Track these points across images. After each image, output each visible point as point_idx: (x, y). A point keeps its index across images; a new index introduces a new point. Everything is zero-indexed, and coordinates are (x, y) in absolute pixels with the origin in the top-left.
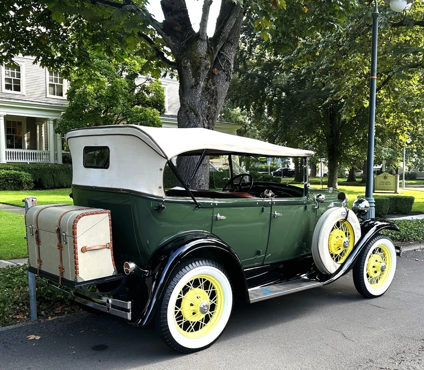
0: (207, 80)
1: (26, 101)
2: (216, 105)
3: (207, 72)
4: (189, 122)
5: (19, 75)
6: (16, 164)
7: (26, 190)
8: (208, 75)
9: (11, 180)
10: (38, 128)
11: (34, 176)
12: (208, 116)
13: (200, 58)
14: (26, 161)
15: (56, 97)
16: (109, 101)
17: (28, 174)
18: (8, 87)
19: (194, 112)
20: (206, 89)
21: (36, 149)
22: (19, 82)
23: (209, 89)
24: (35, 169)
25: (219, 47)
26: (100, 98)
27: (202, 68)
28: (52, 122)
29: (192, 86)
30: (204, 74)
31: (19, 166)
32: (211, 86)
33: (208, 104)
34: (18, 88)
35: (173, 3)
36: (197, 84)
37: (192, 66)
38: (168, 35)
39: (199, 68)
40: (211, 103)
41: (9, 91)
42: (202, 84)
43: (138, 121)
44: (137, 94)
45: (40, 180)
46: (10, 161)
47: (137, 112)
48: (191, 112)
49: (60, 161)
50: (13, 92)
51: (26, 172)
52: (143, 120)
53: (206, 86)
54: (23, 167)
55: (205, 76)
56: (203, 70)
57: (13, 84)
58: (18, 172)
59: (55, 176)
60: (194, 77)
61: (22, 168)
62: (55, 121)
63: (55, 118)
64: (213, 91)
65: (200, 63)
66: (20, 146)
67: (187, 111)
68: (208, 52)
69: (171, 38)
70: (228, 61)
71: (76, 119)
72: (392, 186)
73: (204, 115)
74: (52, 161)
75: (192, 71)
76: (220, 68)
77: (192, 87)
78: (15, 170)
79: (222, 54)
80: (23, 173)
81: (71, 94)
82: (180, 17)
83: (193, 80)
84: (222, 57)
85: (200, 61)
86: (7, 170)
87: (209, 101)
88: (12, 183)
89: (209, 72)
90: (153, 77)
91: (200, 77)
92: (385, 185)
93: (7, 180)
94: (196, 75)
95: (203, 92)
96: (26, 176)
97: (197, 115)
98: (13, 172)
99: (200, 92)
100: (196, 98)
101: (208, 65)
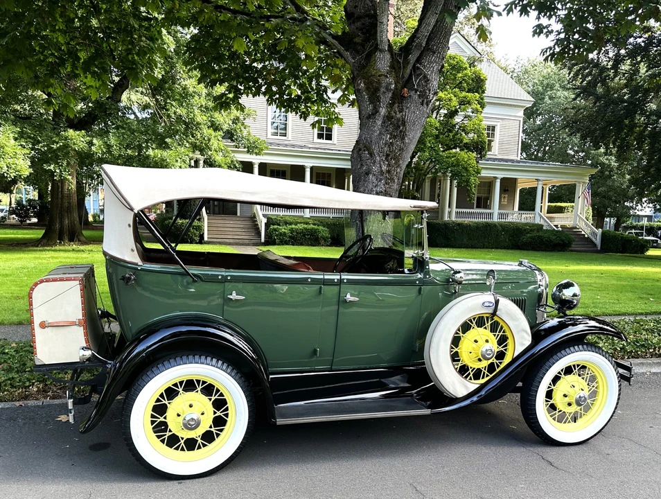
0: (391, 105)
1: (332, 150)
2: (403, 139)
3: (390, 95)
4: (362, 165)
6: (316, 219)
7: (323, 245)
8: (393, 98)
9: (308, 235)
10: (346, 180)
11: (332, 231)
12: (388, 155)
13: (379, 76)
14: (329, 215)
17: (326, 229)
18: (320, 136)
19: (369, 150)
20: (388, 118)
22: (331, 130)
23: (393, 117)
24: (334, 224)
25: (412, 58)
27: (382, 90)
29: (369, 115)
30: (386, 98)
32: (396, 114)
33: (390, 139)
34: (329, 137)
35: (356, 7)
36: (376, 111)
37: (368, 89)
38: (347, 50)
39: (377, 90)
40: (395, 137)
41: (321, 141)
42: (383, 111)
45: (338, 235)
46: (312, 215)
47: (448, 158)
48: (364, 151)
50: (325, 141)
51: (324, 227)
52: (455, 166)
53: (389, 113)
54: (323, 222)
55: (388, 100)
56: (384, 93)
57: (325, 133)
58: (316, 227)
60: (371, 102)
64: (398, 120)
65: (379, 83)
67: (360, 150)
68: (392, 67)
69: (351, 54)
73: (381, 154)
75: (368, 94)
76: (411, 88)
77: (369, 117)
78: (314, 224)
79: (418, 68)
80: (321, 228)
82: (363, 24)
83: (371, 107)
84: (418, 72)
85: (379, 80)
86: (307, 224)
87: (391, 134)
88: (309, 238)
89: (393, 93)
90: (472, 113)
91: (379, 101)
93: (304, 235)
94: (374, 99)
95: (384, 122)
96: (324, 231)
97: (371, 154)
98: (311, 226)
99: (379, 123)
100: (374, 131)
101: (391, 84)
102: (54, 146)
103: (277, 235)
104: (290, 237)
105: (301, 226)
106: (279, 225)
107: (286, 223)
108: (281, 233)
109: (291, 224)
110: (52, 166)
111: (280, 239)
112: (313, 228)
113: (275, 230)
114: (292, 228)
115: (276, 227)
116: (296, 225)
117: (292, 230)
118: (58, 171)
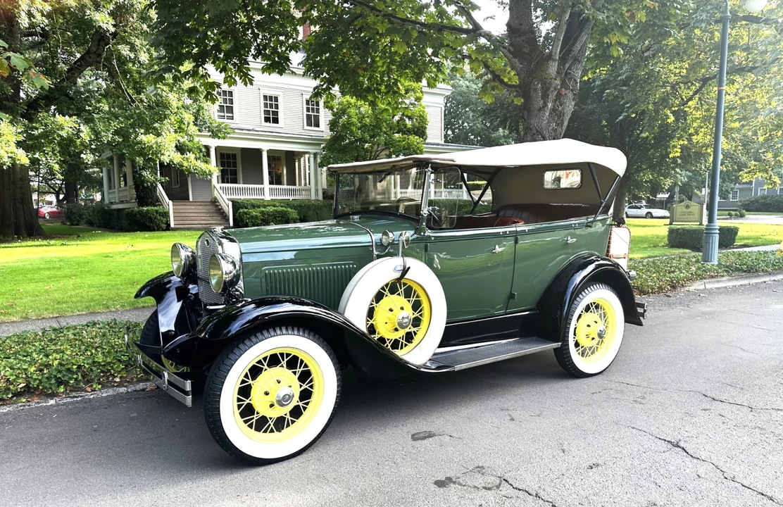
0: (555, 101)
1: (284, 133)
2: (562, 126)
3: (556, 93)
5: (277, 107)
6: (282, 201)
8: (557, 96)
9: (279, 217)
10: (297, 163)
11: (299, 213)
13: (551, 79)
14: (288, 198)
15: (313, 128)
16: (372, 130)
18: (267, 120)
19: (541, 135)
20: (554, 110)
21: (295, 185)
22: (276, 113)
23: (556, 110)
24: (300, 206)
25: (567, 65)
26: (363, 127)
27: (552, 89)
28: (312, 156)
30: (553, 95)
31: (285, 203)
32: (558, 107)
33: (556, 126)
34: (276, 121)
36: (545, 105)
37: (542, 88)
38: (515, 58)
39: (548, 89)
40: (558, 125)
41: (268, 124)
42: (550, 105)
43: (401, 151)
44: (398, 121)
45: (304, 216)
46: (274, 198)
47: (399, 141)
48: (538, 135)
49: (320, 197)
50: (272, 124)
51: (292, 209)
52: (406, 149)
53: (554, 107)
54: (287, 203)
55: (554, 97)
56: (553, 91)
57: (271, 116)
58: (284, 209)
59: (319, 212)
60: (542, 98)
61: (288, 205)
62: (315, 155)
63: (315, 151)
64: (561, 112)
65: (550, 84)
66: (279, 182)
68: (558, 72)
69: (519, 61)
70: (575, 80)
71: (339, 151)
72: (697, 216)
74: (313, 197)
75: (542, 92)
76: (567, 88)
77: (540, 109)
78: (282, 206)
79: (570, 73)
80: (289, 209)
81: (333, 125)
82: (528, 38)
83: (542, 102)
84: (569, 76)
85: (550, 82)
86: (274, 207)
87: (556, 123)
89: (558, 92)
90: (416, 101)
91: (548, 98)
92: (686, 216)
93: (275, 218)
94: (545, 96)
95: (550, 113)
96: (293, 213)
98: (280, 209)
99: (547, 114)
100: (544, 120)
101: (558, 85)
102: (36, 132)
103: (248, 219)
104: (262, 220)
105: (271, 209)
106: (246, 208)
107: (254, 206)
108: (252, 217)
109: (259, 207)
110: (38, 154)
111: (252, 222)
112: (282, 211)
113: (246, 213)
114: (263, 211)
115: (246, 210)
116: (265, 208)
117: (262, 213)
118: (44, 159)
